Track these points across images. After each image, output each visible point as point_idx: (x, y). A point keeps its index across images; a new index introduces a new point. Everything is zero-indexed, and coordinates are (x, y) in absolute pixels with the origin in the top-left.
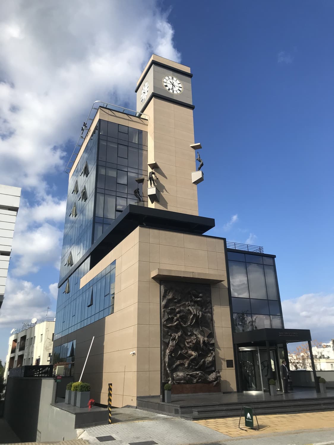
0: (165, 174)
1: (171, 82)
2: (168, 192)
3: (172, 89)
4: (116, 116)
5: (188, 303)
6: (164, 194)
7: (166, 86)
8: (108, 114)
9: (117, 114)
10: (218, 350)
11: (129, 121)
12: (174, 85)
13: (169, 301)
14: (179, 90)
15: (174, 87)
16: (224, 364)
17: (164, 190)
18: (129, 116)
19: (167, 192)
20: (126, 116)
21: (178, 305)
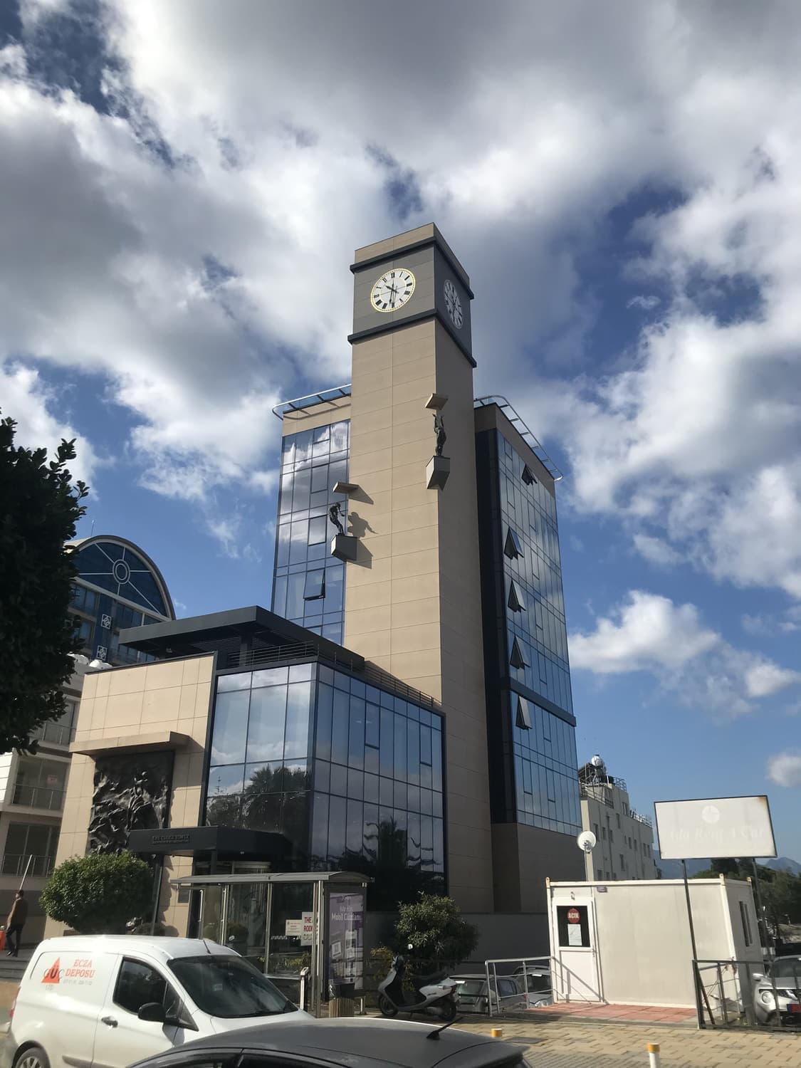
0: (370, 496)
1: (388, 287)
2: (374, 532)
3: (390, 300)
4: (310, 416)
5: (132, 791)
6: (367, 540)
7: (379, 303)
8: (297, 419)
9: (310, 410)
10: (168, 869)
11: (332, 412)
12: (394, 289)
13: (103, 791)
14: (407, 293)
15: (396, 292)
16: (175, 895)
17: (366, 531)
18: (331, 403)
19: (372, 532)
20: (326, 406)
21: (118, 796)
